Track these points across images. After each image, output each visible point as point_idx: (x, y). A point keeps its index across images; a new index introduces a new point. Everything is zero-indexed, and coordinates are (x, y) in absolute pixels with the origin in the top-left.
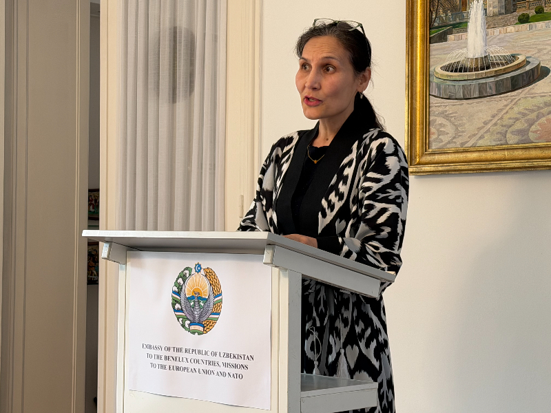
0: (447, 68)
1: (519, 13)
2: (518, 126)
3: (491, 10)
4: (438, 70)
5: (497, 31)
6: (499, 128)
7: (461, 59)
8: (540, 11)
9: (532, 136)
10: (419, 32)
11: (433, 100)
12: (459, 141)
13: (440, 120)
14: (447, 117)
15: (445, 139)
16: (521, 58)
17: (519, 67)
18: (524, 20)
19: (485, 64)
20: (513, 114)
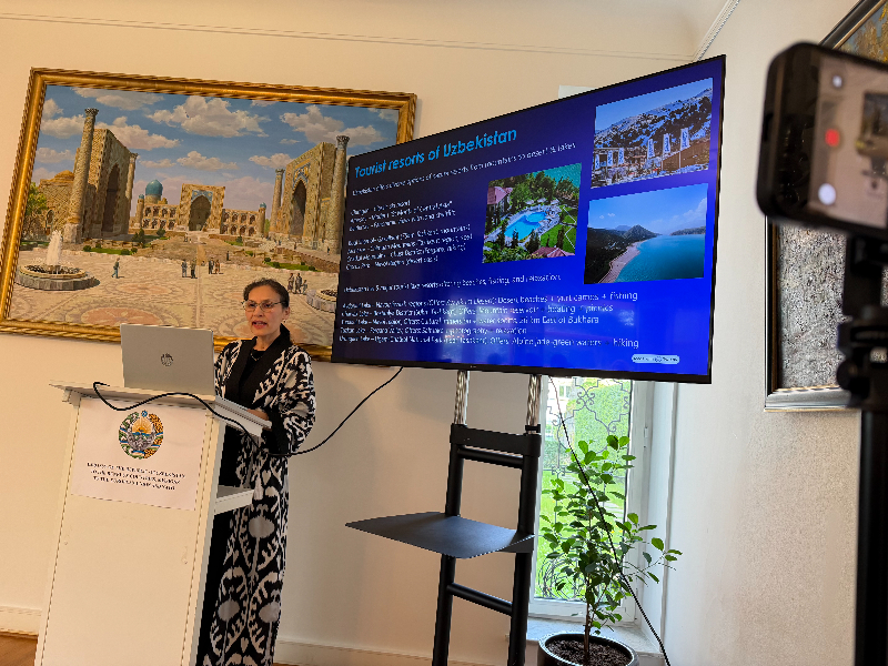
0: (30, 267)
1: (84, 245)
2: (75, 311)
3: (66, 238)
4: (23, 268)
5: (68, 251)
6: (60, 311)
7: (41, 265)
8: (98, 246)
9: (83, 320)
10: (12, 242)
11: (16, 285)
12: (31, 315)
13: (19, 300)
14: (25, 298)
15: (22, 312)
16: (83, 271)
17: (80, 276)
18: (87, 249)
19: (57, 270)
20: (72, 304)
